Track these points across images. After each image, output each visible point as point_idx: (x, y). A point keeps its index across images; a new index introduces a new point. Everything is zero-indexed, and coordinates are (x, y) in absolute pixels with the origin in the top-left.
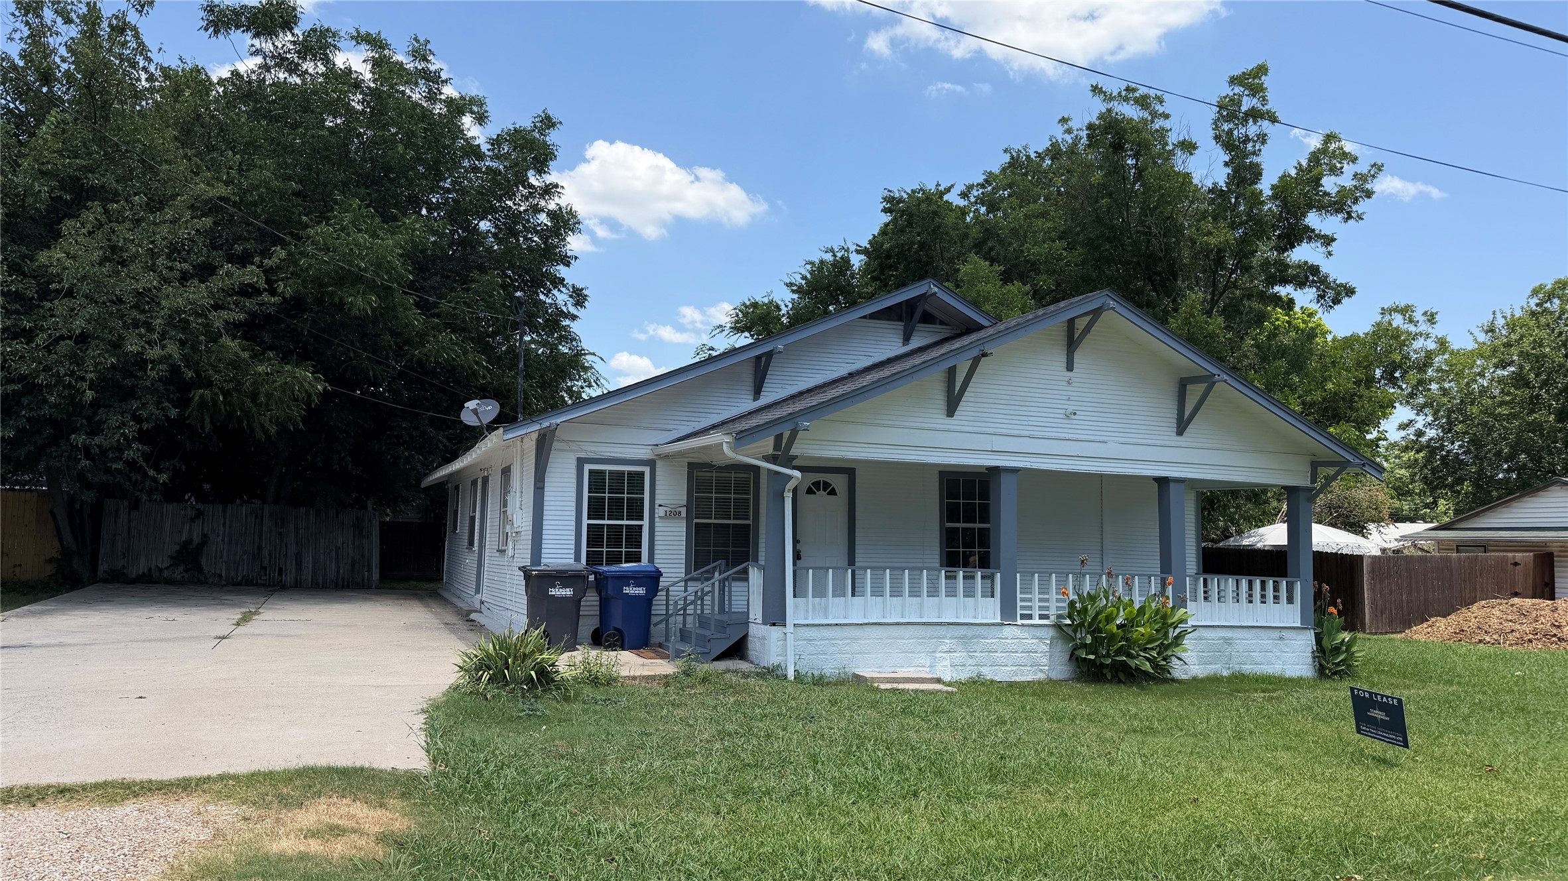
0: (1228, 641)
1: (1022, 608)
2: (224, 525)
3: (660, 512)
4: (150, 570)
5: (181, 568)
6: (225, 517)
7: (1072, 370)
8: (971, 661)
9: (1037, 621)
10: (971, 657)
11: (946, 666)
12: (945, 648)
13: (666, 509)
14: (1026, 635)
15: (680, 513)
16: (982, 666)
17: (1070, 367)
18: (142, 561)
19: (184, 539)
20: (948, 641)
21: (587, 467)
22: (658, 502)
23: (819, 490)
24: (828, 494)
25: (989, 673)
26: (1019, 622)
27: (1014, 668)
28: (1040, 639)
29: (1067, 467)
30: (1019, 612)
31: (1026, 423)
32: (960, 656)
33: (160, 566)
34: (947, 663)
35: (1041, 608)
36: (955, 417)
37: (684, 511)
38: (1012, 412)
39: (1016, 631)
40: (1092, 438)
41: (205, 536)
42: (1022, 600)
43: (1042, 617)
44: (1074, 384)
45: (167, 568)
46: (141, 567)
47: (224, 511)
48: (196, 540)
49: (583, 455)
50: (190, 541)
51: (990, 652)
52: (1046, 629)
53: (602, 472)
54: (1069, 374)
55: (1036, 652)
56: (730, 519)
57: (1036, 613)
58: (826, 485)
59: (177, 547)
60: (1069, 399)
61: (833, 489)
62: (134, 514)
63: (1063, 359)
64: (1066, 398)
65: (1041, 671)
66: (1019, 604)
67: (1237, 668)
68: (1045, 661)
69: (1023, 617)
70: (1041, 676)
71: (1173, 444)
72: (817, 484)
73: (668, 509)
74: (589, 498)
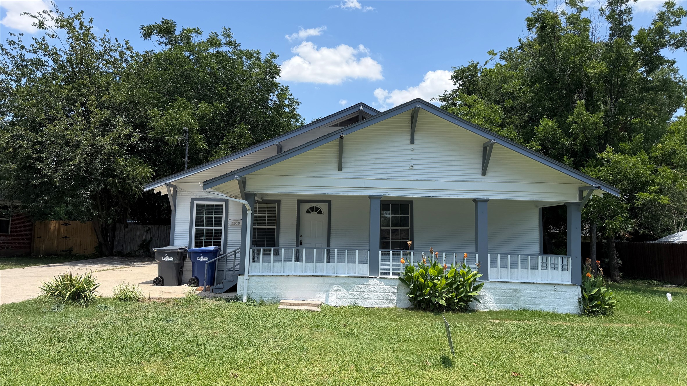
0: (516, 291)
1: (382, 269)
2: (158, 233)
3: (230, 223)
4: (131, 251)
5: (142, 251)
6: (159, 231)
7: (413, 143)
8: (350, 296)
9: (391, 276)
10: (350, 294)
11: (334, 298)
12: (334, 289)
13: (232, 221)
14: (383, 283)
15: (239, 223)
16: (356, 299)
17: (412, 142)
18: (129, 247)
19: (143, 239)
20: (336, 286)
21: (195, 203)
22: (229, 218)
23: (313, 211)
24: (317, 213)
25: (361, 303)
26: (380, 276)
27: (375, 301)
28: (392, 286)
29: (410, 195)
30: (380, 271)
31: (386, 172)
32: (343, 293)
33: (134, 249)
34: (335, 297)
35: (393, 269)
36: (343, 171)
37: (241, 222)
38: (377, 167)
39: (376, 281)
40: (426, 179)
41: (151, 238)
42: (382, 265)
43: (394, 274)
44: (415, 151)
45: (137, 251)
46: (128, 251)
47: (158, 228)
48: (148, 239)
49: (194, 197)
50: (145, 240)
51: (361, 292)
52: (395, 280)
53: (203, 205)
54: (412, 145)
55: (389, 293)
56: (265, 225)
57: (391, 272)
58: (317, 209)
59: (141, 242)
60: (412, 159)
61: (320, 210)
62: (126, 229)
63: (409, 138)
64: (410, 158)
65: (392, 303)
66: (380, 267)
67: (523, 306)
68: (394, 297)
69: (382, 274)
70: (391, 306)
71: (479, 180)
72: (312, 209)
73: (233, 221)
74: (196, 217)
